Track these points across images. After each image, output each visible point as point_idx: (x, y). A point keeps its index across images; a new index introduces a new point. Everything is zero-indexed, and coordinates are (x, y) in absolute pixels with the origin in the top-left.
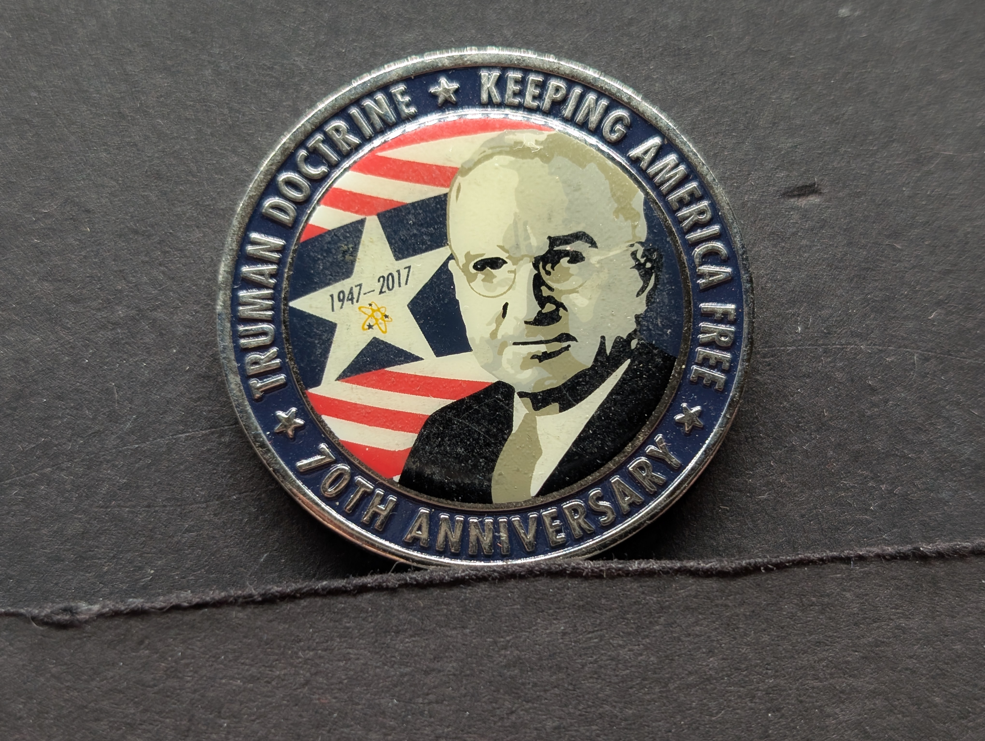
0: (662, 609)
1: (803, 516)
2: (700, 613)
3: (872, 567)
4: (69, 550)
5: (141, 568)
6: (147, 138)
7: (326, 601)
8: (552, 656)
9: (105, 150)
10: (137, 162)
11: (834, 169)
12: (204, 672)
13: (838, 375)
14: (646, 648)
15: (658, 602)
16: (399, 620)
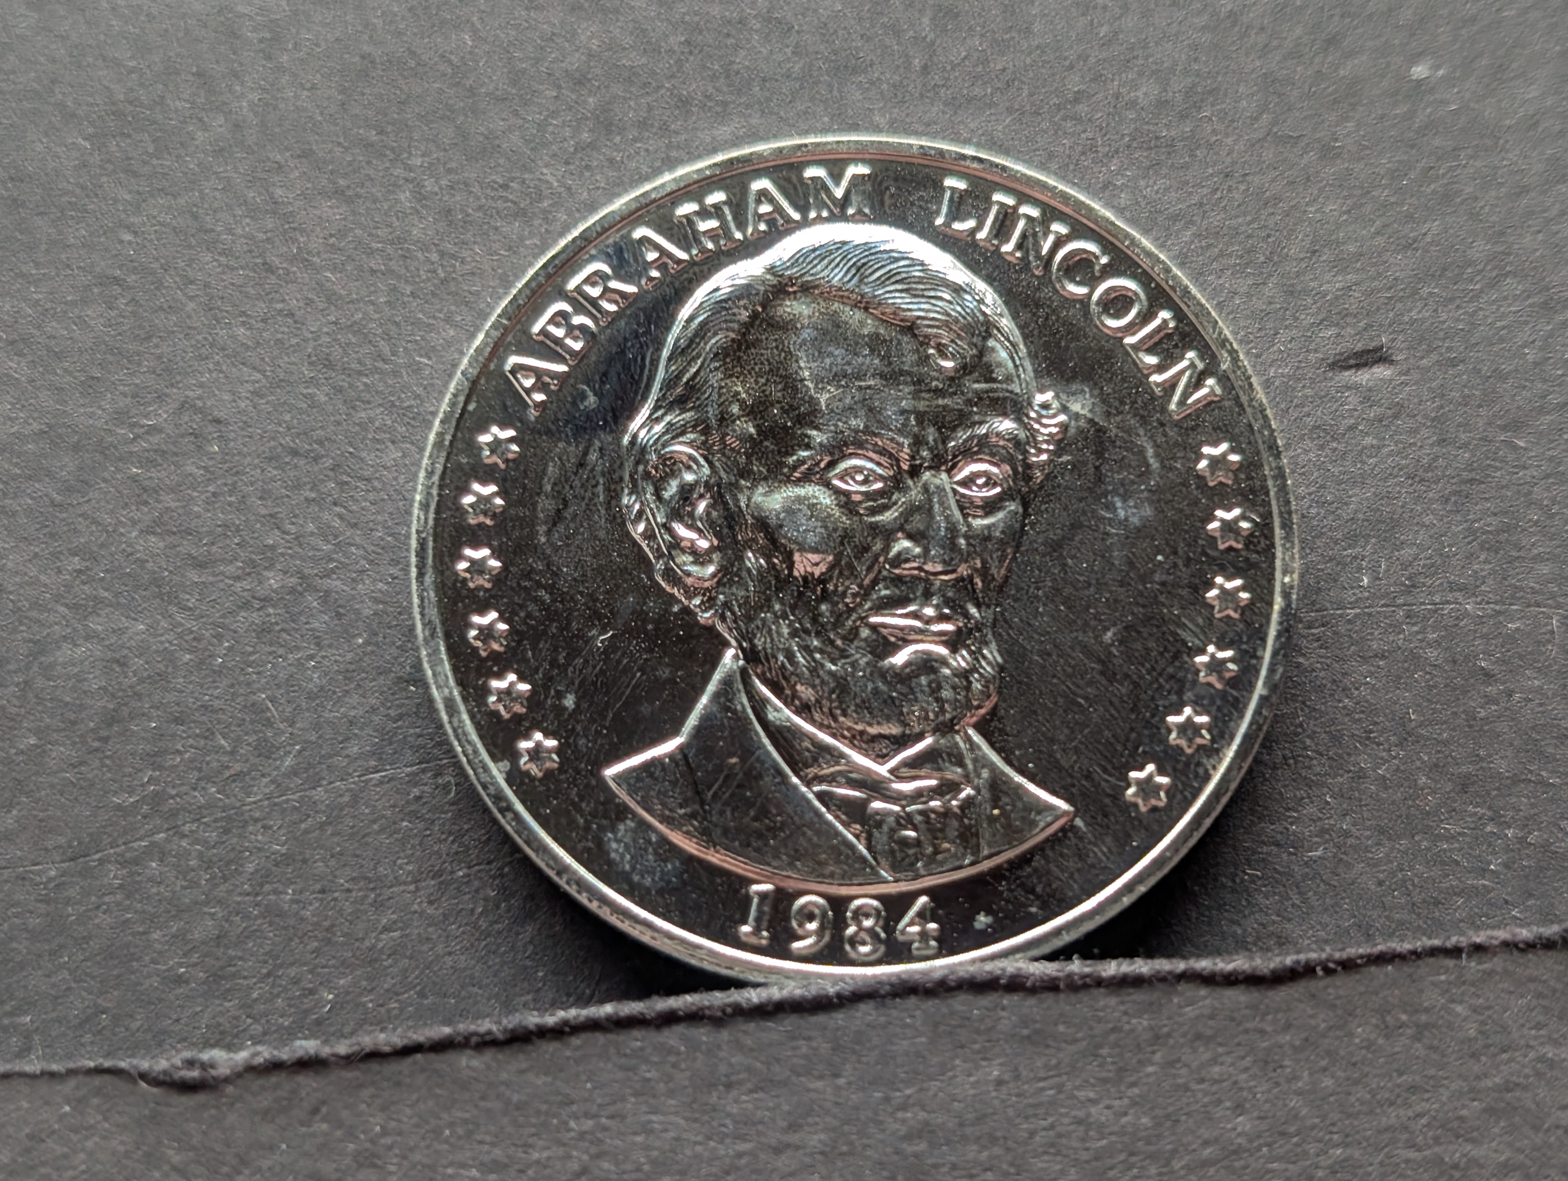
0: (1157, 1039)
1: (1380, 883)
2: (1220, 1044)
3: (1496, 963)
4: (195, 965)
5: (312, 992)
6: (309, 302)
7: (611, 1037)
8: (981, 1118)
9: (243, 324)
10: (294, 341)
11: (1413, 322)
12: (417, 1157)
13: (1431, 654)
14: (1134, 1104)
15: (1151, 1028)
16: (731, 1065)
